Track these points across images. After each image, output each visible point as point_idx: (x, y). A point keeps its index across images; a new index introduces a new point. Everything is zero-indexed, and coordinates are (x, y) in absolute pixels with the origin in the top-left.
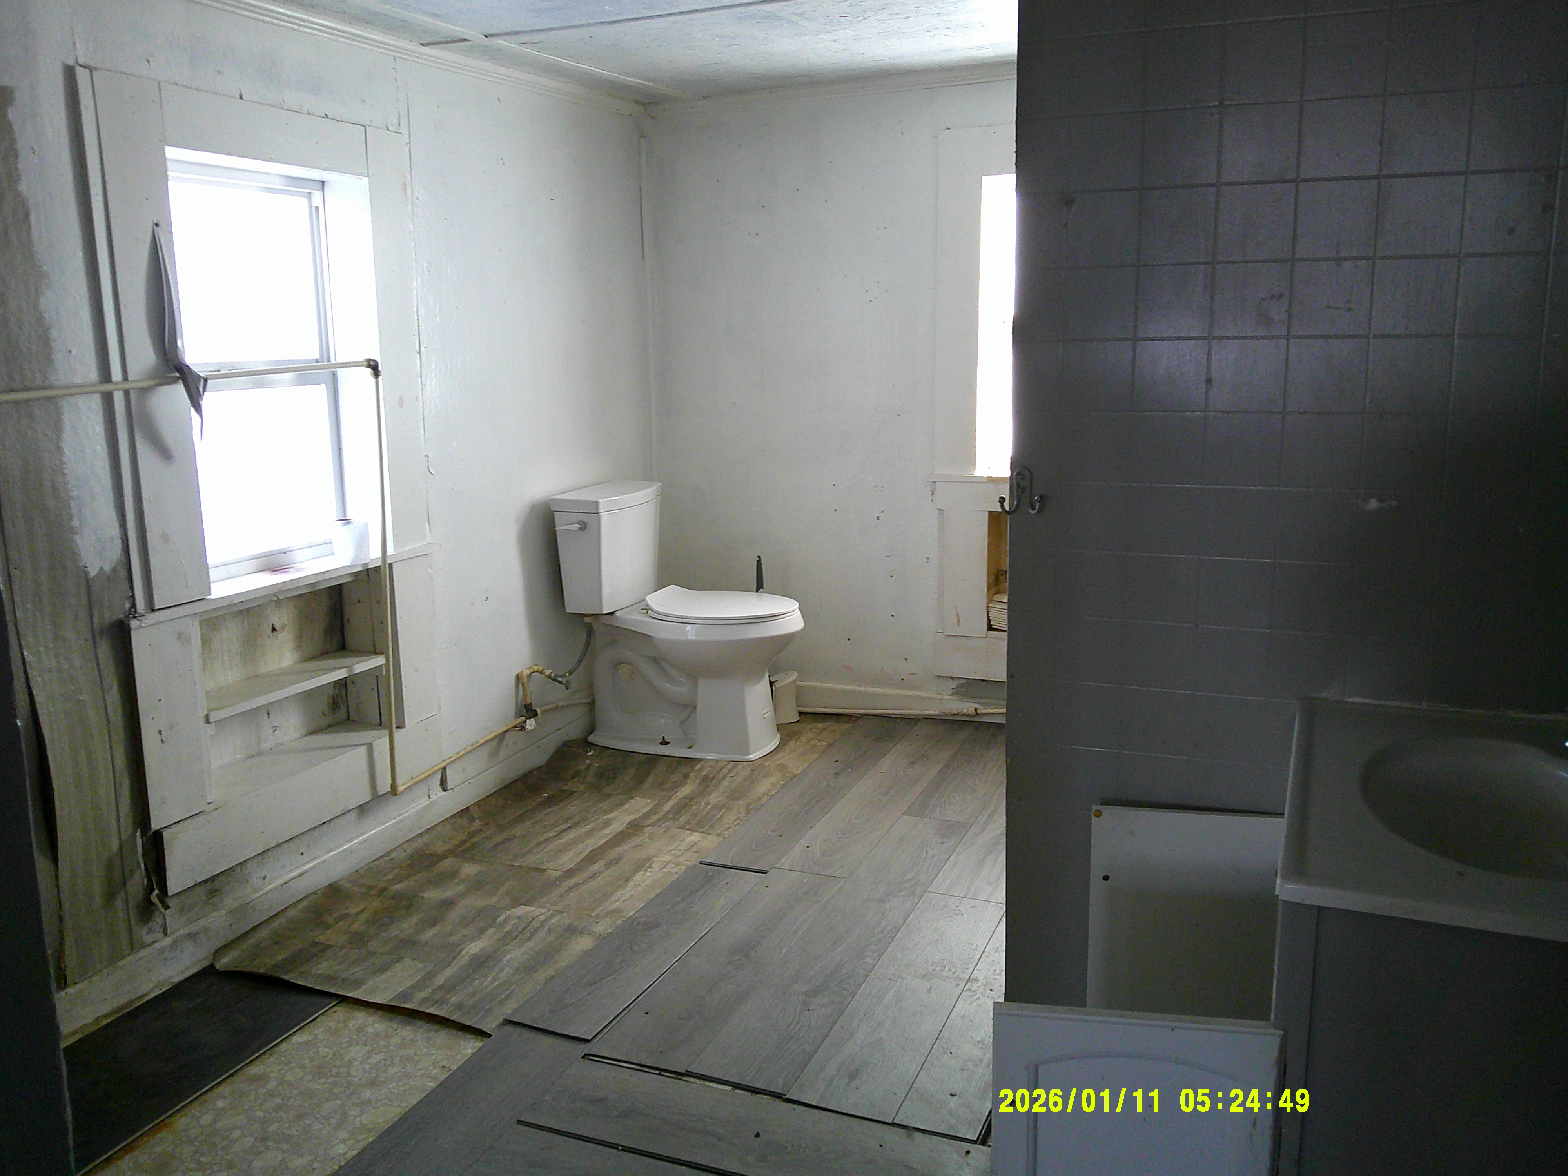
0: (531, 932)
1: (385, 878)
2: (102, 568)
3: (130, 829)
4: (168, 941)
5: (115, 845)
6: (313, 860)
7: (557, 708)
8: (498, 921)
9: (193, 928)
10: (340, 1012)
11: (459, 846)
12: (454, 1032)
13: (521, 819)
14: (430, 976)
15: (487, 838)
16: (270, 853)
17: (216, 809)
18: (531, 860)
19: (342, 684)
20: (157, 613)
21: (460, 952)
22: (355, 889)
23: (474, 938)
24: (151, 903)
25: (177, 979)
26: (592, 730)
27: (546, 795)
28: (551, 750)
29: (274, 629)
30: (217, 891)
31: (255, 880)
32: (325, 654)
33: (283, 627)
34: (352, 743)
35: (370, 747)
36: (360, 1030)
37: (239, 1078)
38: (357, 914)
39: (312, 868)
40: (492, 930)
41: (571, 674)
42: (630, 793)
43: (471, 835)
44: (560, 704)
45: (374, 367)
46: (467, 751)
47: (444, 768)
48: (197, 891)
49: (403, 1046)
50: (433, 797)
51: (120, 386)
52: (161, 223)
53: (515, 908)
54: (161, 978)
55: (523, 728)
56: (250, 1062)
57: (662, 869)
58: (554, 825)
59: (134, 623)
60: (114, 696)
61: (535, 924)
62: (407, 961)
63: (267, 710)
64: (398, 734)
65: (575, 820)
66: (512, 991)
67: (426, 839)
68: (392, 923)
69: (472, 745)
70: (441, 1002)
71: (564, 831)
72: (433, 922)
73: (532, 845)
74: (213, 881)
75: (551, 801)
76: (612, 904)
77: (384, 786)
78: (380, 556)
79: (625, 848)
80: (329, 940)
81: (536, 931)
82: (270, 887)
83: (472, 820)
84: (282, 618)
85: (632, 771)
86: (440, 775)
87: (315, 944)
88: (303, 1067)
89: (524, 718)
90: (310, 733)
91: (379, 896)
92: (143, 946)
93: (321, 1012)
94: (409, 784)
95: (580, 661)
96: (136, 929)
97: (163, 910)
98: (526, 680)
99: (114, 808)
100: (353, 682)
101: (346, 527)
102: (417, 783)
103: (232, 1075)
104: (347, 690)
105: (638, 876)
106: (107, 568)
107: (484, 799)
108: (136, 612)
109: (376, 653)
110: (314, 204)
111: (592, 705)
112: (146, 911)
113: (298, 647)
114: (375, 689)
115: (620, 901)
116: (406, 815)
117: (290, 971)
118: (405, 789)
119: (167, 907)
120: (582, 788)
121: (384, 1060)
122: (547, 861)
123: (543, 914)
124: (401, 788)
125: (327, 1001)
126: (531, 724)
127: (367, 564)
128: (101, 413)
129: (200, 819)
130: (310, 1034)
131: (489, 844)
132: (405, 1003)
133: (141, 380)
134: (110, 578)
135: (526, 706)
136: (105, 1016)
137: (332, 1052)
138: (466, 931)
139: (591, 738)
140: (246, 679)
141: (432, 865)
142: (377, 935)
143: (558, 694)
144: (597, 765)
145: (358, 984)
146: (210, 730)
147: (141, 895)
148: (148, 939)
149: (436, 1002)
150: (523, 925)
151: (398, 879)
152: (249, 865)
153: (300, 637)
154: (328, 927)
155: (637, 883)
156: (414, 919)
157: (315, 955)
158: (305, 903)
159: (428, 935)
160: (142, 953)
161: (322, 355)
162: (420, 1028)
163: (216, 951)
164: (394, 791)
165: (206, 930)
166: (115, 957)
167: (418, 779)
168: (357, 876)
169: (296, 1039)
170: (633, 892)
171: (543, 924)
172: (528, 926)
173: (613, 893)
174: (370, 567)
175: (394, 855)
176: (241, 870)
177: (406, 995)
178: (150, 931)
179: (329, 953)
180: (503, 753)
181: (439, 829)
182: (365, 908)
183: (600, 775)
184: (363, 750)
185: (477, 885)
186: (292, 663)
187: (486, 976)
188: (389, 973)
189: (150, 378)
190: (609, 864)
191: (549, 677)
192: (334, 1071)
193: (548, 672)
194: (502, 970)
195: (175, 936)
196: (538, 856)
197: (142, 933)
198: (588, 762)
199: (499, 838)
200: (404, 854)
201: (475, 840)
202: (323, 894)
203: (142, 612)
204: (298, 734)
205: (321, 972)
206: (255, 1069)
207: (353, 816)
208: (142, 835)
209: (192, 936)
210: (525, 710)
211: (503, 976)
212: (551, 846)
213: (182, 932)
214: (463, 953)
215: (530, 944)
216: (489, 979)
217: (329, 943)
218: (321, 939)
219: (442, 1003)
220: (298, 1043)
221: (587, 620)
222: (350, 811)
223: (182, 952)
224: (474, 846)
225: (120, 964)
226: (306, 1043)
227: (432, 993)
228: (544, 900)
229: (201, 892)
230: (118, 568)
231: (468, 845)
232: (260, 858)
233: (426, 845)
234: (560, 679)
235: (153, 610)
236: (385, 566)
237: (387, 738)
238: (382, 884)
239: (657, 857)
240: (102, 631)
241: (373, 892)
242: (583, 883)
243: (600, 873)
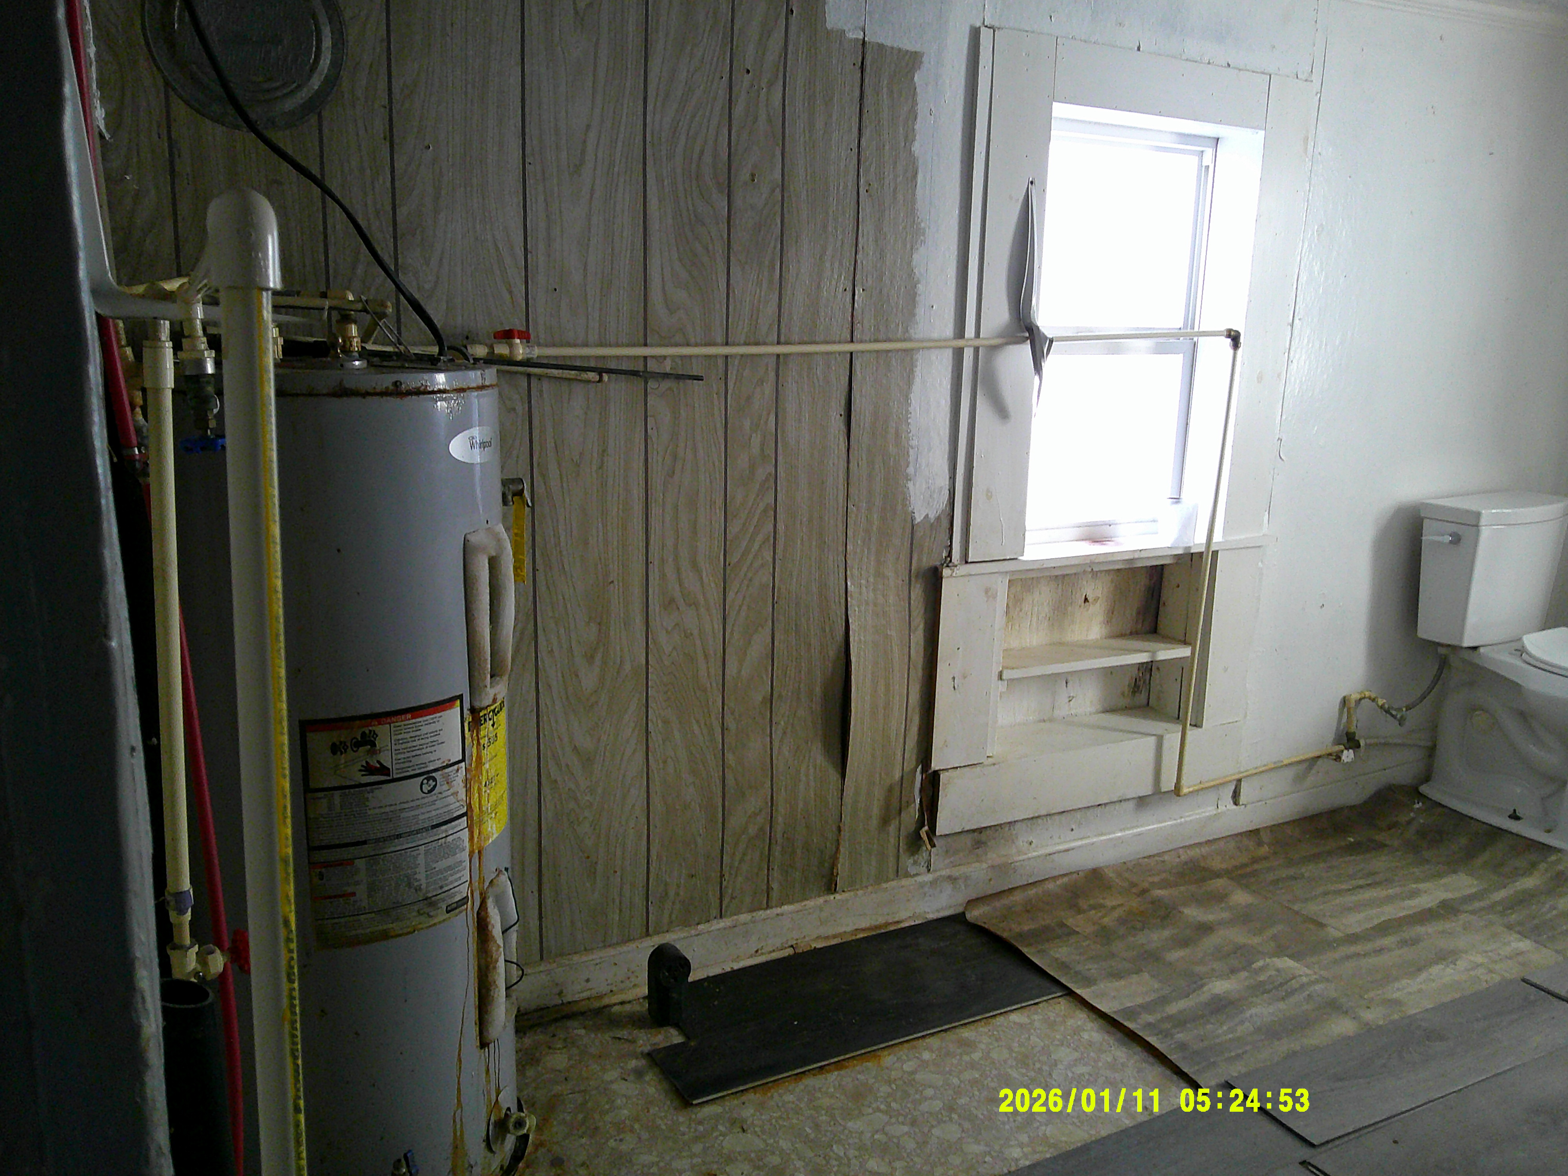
0: (1286, 991)
1: (1150, 879)
2: (927, 515)
3: (914, 763)
4: (929, 877)
5: (897, 775)
6: (1081, 839)
7: (1386, 744)
8: (1254, 966)
9: (956, 872)
10: (1062, 1006)
11: (1236, 867)
12: (1168, 1072)
13: (1316, 857)
14: (1164, 1000)
15: (1271, 869)
16: (1040, 821)
17: (994, 764)
18: (1313, 908)
19: (1148, 668)
20: (968, 566)
21: (1202, 986)
22: (1117, 880)
23: (1221, 977)
24: (921, 838)
25: (932, 916)
26: (1427, 778)
27: (1352, 840)
28: (1370, 790)
29: (1086, 600)
30: (983, 843)
31: (1021, 843)
32: (1134, 634)
33: (1096, 600)
34: (1142, 731)
35: (1160, 739)
36: (1077, 1031)
37: (950, 1036)
38: (1114, 908)
39: (1080, 847)
40: (1244, 974)
41: (1408, 708)
42: (1454, 865)
43: (1255, 860)
44: (1391, 741)
45: (1235, 338)
46: (1266, 768)
47: (1239, 781)
48: (963, 837)
49: (1112, 1067)
50: (1222, 808)
51: (970, 343)
52: (1036, 182)
53: (1279, 957)
54: (918, 911)
55: (1338, 758)
56: (965, 1024)
57: (1469, 970)
58: (1351, 877)
59: (946, 572)
60: (918, 637)
61: (1294, 984)
62: (1146, 975)
63: (1066, 679)
64: (1191, 733)
65: (1377, 878)
66: (1245, 1052)
67: (1205, 850)
68: (1142, 929)
69: (1275, 763)
70: (1166, 1034)
71: (1361, 887)
72: (1184, 943)
73: (1320, 890)
74: (981, 833)
75: (1354, 849)
76: (1395, 991)
77: (1168, 784)
78: (1205, 542)
79: (1430, 930)
80: (1077, 926)
81: (1293, 992)
82: (1035, 854)
83: (1260, 844)
84: (1097, 590)
85: (1463, 841)
86: (1233, 787)
87: (1062, 925)
88: (1010, 1049)
89: (1342, 747)
90: (1106, 711)
91: (1138, 896)
92: (907, 875)
93: (1045, 998)
94: (1196, 788)
95: (1423, 697)
96: (903, 857)
97: (929, 847)
98: (1353, 705)
99: (902, 740)
100: (1158, 669)
101: (1175, 506)
102: (1202, 789)
103: (945, 1031)
104: (1151, 675)
105: (1435, 970)
106: (932, 516)
107: (1279, 825)
108: (951, 561)
109: (1185, 643)
110: (1204, 164)
111: (1431, 751)
112: (915, 843)
113: (1108, 622)
114: (1179, 680)
115: (1405, 991)
116: (1188, 819)
117: (1031, 945)
118: (1190, 792)
119: (933, 846)
120: (1396, 843)
121: (1090, 1075)
122: (1330, 916)
123: (1307, 975)
124: (1185, 790)
125: (1054, 990)
126: (1348, 756)
127: (1190, 547)
128: (950, 369)
129: (978, 768)
130: (1028, 1016)
131: (1271, 877)
132: (1128, 1019)
133: (993, 338)
134: (932, 526)
135: (1347, 734)
136: (863, 930)
137: (1042, 1044)
138: (1216, 965)
139: (1424, 789)
140: (1050, 644)
141: (1203, 880)
142: (1123, 937)
143: (1389, 729)
144: (1421, 821)
145: (1089, 982)
146: (1002, 686)
147: (912, 828)
148: (912, 870)
149: (1161, 1032)
150: (1280, 980)
151: (1165, 884)
152: (1018, 825)
153: (1111, 612)
154: (1080, 911)
155: (1432, 977)
156: (1166, 933)
157: (1059, 937)
158: (1065, 880)
159: (1175, 955)
160: (905, 882)
161: (1185, 325)
162: (1135, 1053)
163: (969, 901)
164: (1177, 790)
165: (967, 878)
166: (880, 878)
167: (1207, 785)
168: (1126, 868)
169: (1015, 1017)
170: (1423, 987)
171: (1302, 986)
172: (1286, 983)
173: (1397, 979)
174: (1192, 551)
175: (1166, 857)
176: (1010, 829)
177: (1131, 1013)
178: (915, 863)
179: (1073, 939)
180: (1310, 780)
181: (1222, 843)
182: (1122, 905)
183: (1422, 833)
184: (1152, 740)
185: (1244, 918)
186: (1099, 637)
187: (1222, 1024)
188: (1123, 982)
189: (1000, 336)
190: (1403, 943)
191: (1382, 707)
192: (1038, 1065)
193: (1381, 702)
194: (1242, 1022)
195: (938, 874)
196: (1322, 907)
197: (908, 862)
198: (1412, 815)
199: (1284, 873)
200: (1178, 860)
201: (1256, 866)
202: (1086, 877)
203: (956, 563)
204: (1093, 710)
205: (1057, 956)
206: (966, 1033)
207: (1131, 805)
208: (922, 773)
209: (952, 879)
210: (1345, 738)
211: (1241, 1030)
212: (1339, 900)
213: (943, 873)
214: (1205, 989)
215: (1282, 1005)
216: (1225, 1028)
217: (1077, 929)
218: (1070, 922)
219: (1166, 1036)
220: (1015, 1023)
221: (1442, 651)
222: (1128, 800)
223: (941, 892)
224: (1254, 873)
225: (884, 885)
226: (1021, 1025)
227: (1159, 1021)
228: (1313, 960)
229: (968, 840)
230: (942, 516)
231: (1248, 870)
232: (1029, 823)
233: (1203, 856)
234: (1394, 713)
235: (967, 562)
236: (1208, 553)
237: (1180, 734)
238: (1145, 885)
239: (1466, 952)
240: (918, 573)
241: (1134, 890)
242: (1365, 955)
243: (1390, 950)
